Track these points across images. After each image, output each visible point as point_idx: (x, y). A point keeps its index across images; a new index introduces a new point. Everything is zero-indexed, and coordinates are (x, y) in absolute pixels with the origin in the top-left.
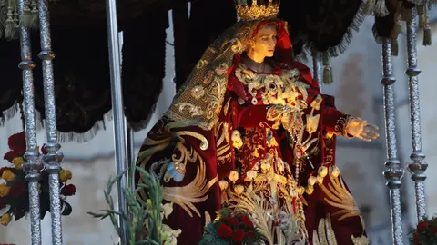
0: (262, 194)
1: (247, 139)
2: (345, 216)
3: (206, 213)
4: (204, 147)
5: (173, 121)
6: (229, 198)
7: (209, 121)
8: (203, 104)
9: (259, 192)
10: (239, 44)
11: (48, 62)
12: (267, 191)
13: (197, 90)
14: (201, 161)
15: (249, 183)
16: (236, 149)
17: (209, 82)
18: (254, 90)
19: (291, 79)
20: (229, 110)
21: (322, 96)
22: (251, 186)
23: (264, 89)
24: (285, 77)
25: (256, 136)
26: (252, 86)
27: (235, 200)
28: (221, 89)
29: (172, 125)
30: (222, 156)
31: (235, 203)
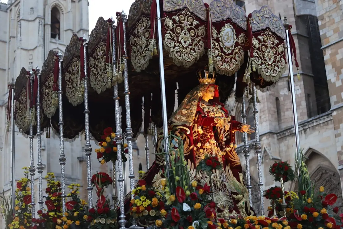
0: (210, 153)
1: (205, 131)
2: (236, 165)
3: (189, 159)
4: (188, 133)
5: (175, 123)
6: (197, 154)
7: (190, 123)
8: (187, 116)
9: (208, 152)
10: (201, 93)
11: (127, 96)
12: (212, 152)
13: (184, 111)
14: (187, 139)
15: (205, 149)
16: (200, 134)
17: (189, 107)
18: (206, 111)
19: (219, 109)
20: (198, 119)
21: (231, 116)
22: (205, 150)
23: (210, 112)
24: (217, 108)
25: (208, 129)
26: (205, 110)
27: (200, 155)
28: (195, 110)
29: (174, 124)
30: (194, 137)
31: (199, 156)
